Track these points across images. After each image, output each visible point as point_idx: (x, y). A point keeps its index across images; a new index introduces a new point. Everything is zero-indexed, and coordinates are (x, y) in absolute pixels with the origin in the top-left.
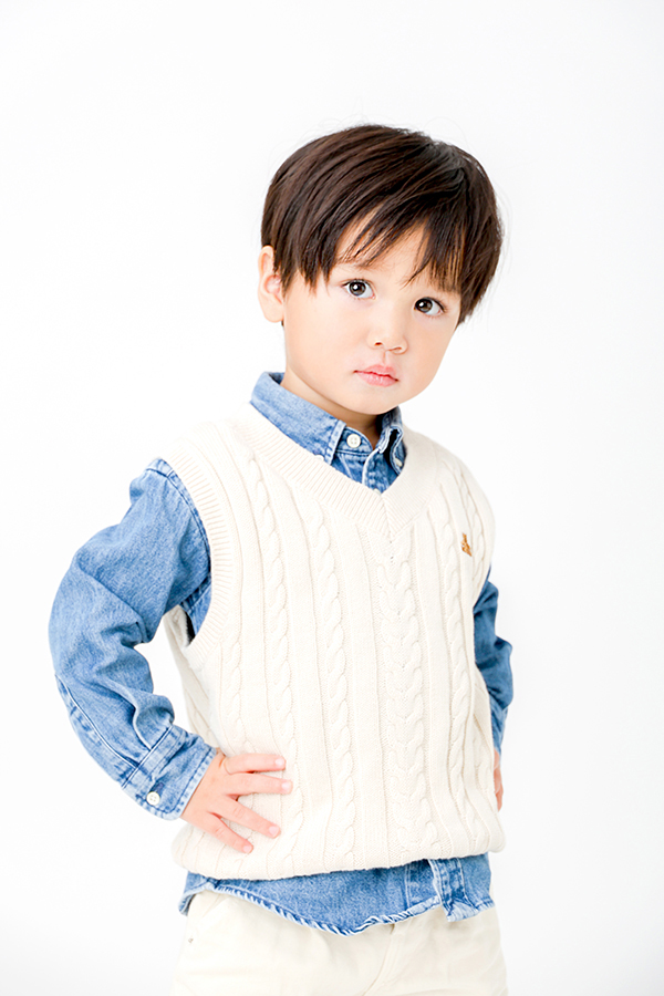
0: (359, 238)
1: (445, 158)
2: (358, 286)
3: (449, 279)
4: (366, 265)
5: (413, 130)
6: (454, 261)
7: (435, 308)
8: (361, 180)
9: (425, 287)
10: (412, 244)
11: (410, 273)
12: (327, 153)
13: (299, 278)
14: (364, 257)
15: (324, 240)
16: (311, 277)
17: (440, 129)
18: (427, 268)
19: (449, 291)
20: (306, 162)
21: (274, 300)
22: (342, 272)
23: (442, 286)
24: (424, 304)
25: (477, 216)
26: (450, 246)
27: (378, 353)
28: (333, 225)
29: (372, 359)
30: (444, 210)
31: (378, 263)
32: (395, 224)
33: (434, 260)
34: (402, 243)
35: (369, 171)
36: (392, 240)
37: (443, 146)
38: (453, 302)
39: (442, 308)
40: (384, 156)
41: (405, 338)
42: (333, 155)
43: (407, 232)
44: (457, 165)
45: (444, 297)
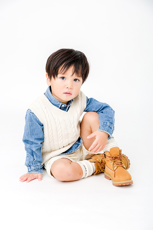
0: (62, 69)
1: (77, 53)
2: (63, 78)
3: (79, 75)
4: (64, 74)
5: (71, 49)
6: (80, 71)
7: (78, 80)
8: (61, 58)
9: (75, 77)
10: (72, 69)
11: (72, 74)
12: (55, 54)
13: (52, 77)
14: (63, 72)
15: (56, 70)
16: (54, 77)
17: (76, 48)
18: (75, 73)
19: (80, 77)
20: (51, 57)
21: (49, 82)
22: (60, 75)
23: (78, 76)
24: (75, 80)
25: (83, 63)
26: (79, 68)
27: (67, 89)
28: (57, 67)
29: (67, 91)
30: (77, 62)
31: (66, 73)
32: (68, 66)
33: (76, 71)
34: (70, 69)
35: (63, 57)
36: (68, 69)
37: (77, 51)
38: (81, 79)
39: (79, 80)
40: (65, 54)
41: (72, 86)
42: (56, 55)
43: (70, 67)
44: (79, 54)
45: (79, 78)
